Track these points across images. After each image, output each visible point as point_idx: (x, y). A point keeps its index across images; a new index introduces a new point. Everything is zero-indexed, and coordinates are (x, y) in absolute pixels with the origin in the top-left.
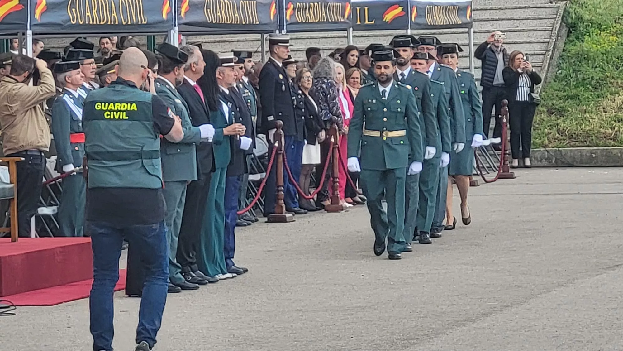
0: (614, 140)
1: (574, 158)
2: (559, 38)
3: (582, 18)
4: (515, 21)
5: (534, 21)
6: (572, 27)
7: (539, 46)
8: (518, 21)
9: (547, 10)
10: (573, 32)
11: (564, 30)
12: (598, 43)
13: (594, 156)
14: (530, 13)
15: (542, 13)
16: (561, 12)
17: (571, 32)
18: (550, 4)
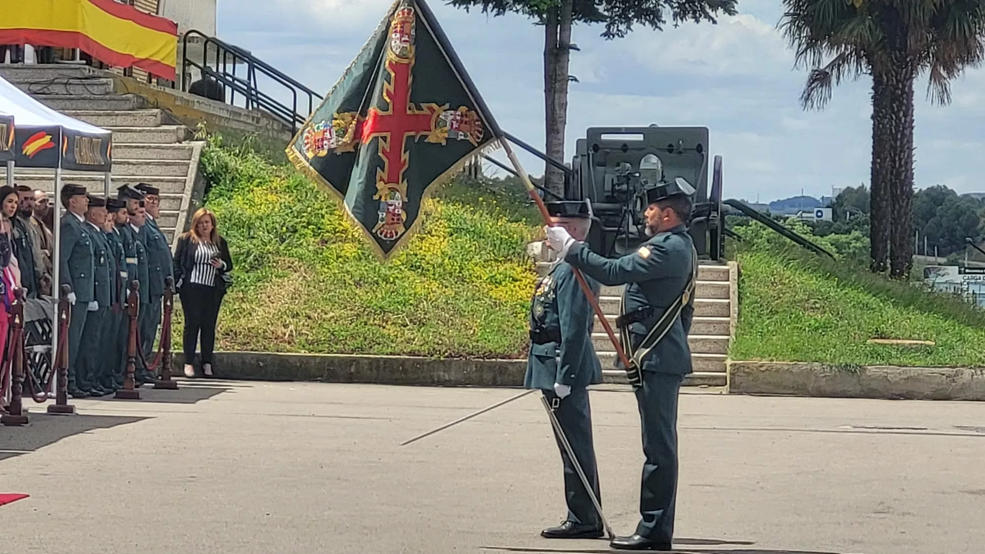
0: (289, 343)
1: (232, 366)
2: (195, 193)
3: (226, 167)
4: (131, 166)
5: (158, 167)
6: (212, 179)
7: (168, 204)
8: (135, 167)
9: (175, 152)
10: (214, 185)
11: (201, 183)
12: (252, 204)
13: (261, 364)
14: (151, 155)
15: (169, 156)
16: (196, 157)
17: (211, 187)
18: (177, 144)
